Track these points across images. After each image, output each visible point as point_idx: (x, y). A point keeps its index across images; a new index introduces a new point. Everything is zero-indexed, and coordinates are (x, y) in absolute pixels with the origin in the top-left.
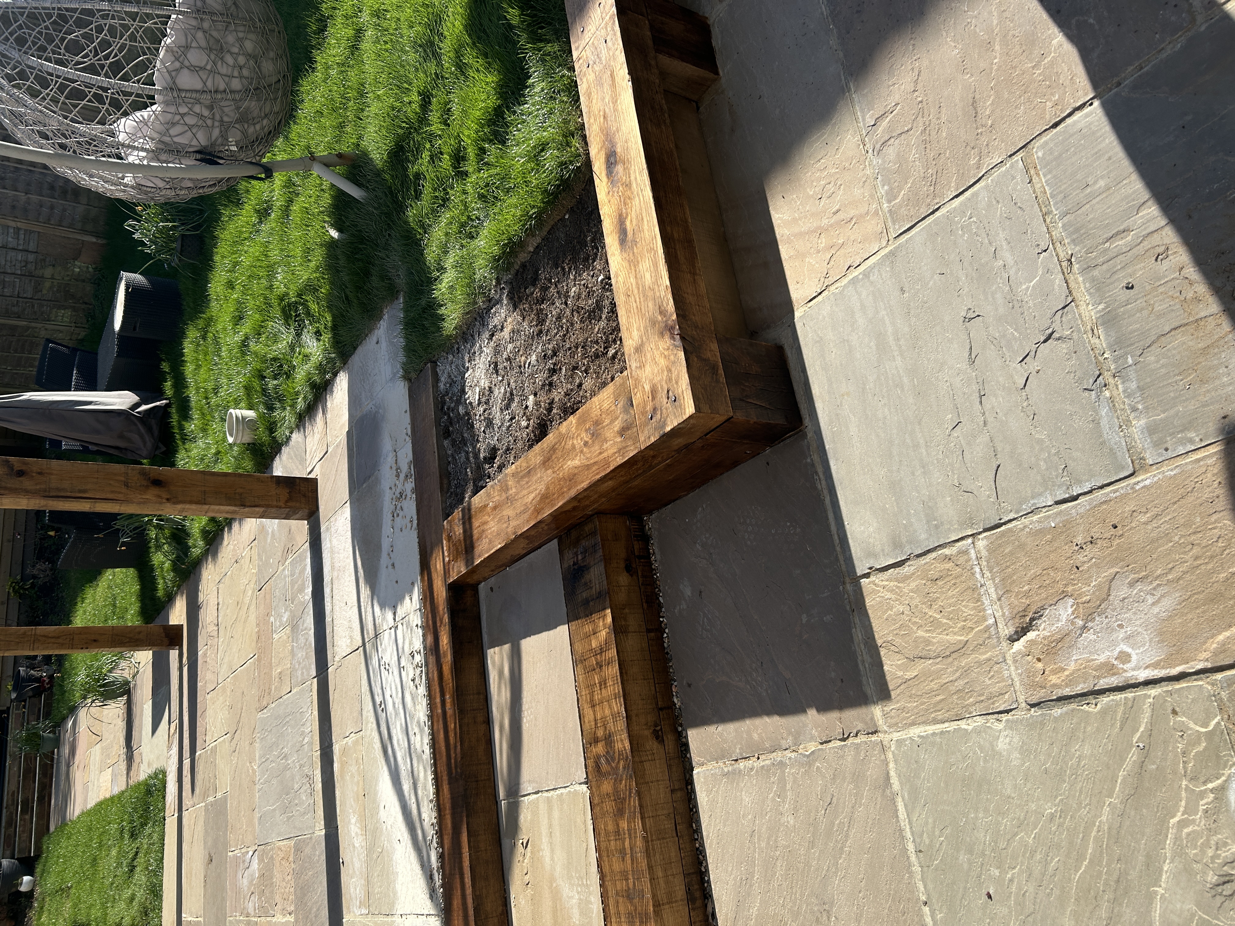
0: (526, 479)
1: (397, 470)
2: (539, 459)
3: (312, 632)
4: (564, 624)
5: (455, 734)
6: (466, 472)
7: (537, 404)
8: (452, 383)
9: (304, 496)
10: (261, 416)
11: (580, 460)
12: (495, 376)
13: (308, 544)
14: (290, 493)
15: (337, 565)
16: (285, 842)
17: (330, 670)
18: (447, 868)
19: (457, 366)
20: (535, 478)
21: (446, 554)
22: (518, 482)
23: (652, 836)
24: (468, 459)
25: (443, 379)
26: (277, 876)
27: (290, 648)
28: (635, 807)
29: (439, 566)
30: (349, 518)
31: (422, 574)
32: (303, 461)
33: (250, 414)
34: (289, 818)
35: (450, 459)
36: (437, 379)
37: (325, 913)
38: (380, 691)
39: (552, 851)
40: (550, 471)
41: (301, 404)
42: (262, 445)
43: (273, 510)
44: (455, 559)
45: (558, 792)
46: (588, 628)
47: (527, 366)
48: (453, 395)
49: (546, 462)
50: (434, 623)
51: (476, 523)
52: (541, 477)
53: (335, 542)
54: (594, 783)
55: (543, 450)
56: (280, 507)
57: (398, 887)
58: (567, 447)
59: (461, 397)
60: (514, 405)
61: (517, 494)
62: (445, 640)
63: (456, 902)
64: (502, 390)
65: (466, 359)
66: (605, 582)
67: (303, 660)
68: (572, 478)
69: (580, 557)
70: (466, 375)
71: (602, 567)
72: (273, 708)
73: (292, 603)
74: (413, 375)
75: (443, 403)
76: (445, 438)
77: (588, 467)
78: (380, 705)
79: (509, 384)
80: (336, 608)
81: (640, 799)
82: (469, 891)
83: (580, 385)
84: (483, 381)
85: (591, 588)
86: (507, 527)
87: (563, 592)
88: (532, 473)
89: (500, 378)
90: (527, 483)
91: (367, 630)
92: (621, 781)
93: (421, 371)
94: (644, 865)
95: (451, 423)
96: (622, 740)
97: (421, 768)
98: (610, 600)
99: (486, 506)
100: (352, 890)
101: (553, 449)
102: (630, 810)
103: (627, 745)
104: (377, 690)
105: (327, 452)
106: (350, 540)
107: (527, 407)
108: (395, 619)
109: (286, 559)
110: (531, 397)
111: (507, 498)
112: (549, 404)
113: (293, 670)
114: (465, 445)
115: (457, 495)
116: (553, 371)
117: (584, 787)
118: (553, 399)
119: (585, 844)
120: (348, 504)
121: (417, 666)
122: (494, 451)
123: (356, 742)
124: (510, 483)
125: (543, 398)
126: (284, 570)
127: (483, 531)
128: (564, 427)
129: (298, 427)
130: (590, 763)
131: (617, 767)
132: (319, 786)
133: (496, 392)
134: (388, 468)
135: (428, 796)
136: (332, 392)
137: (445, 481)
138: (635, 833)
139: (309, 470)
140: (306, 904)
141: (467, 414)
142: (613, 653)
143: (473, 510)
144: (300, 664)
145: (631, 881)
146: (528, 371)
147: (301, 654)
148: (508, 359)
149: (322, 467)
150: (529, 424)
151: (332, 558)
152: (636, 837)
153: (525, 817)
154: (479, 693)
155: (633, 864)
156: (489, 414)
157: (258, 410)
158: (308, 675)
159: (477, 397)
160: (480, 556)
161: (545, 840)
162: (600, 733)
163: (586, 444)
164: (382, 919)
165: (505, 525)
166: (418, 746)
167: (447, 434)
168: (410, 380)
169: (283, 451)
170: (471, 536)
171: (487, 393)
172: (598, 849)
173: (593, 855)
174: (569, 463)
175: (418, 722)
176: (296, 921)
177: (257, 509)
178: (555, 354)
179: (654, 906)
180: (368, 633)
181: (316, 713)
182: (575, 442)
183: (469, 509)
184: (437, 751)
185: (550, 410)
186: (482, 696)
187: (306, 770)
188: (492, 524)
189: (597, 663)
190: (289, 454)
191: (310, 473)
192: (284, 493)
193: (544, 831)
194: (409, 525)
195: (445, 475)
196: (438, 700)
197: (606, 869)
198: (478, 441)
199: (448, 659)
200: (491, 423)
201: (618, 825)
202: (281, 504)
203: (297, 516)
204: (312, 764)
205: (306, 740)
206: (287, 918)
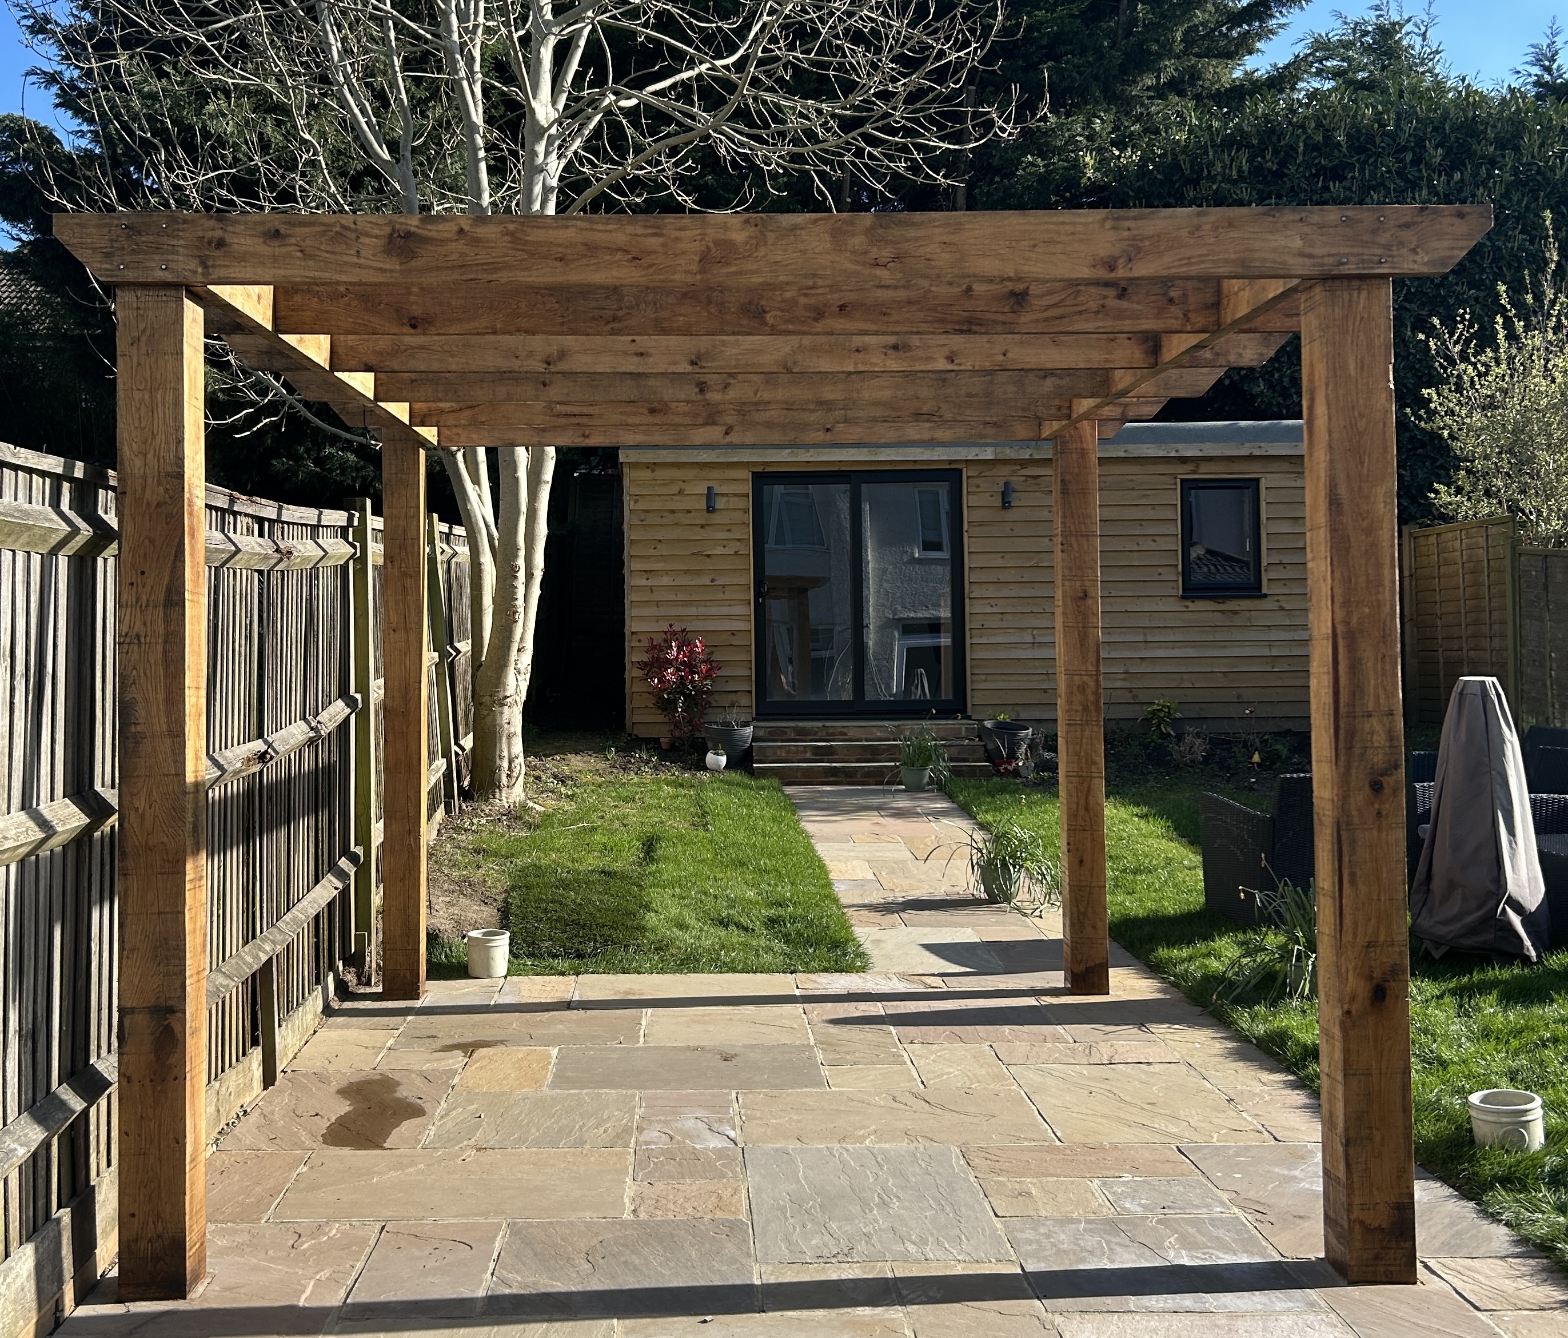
3: (1107, 1264)
9: (1377, 1257)
10: (1535, 1161)
13: (1278, 1258)
14: (1381, 1230)
15: (1239, 1323)
16: (745, 1202)
17: (1037, 1302)
26: (692, 1186)
27: (1075, 1215)
32: (1451, 1249)
33: (1537, 1137)
34: (783, 1209)
37: (631, 1283)
42: (1472, 1160)
43: (1343, 1197)
53: (1287, 1321)
56: (1349, 1211)
67: (1054, 1245)
72: (966, 1180)
73: (1159, 1221)
80: (1154, 1322)
105: (1474, 1306)
109: (1242, 1208)
113: (1036, 1222)
126: (1222, 1203)
129: (1523, 1241)
132: (833, 1274)
139: (1431, 1263)
140: (646, 1244)
144: (1048, 1236)
147: (1064, 1238)
149: (1444, 1295)
151: (1253, 1314)
157: (1546, 1153)
158: (1028, 1255)
169: (1464, 1203)
176: (623, 1224)
177: (1342, 1166)
181: (959, 1270)
187: (861, 1247)
190: (1461, 1219)
191: (1426, 1266)
192: (1380, 1218)
202: (1356, 1214)
203: (1334, 1241)
204: (871, 1260)
205: (913, 1249)
206: (629, 1207)
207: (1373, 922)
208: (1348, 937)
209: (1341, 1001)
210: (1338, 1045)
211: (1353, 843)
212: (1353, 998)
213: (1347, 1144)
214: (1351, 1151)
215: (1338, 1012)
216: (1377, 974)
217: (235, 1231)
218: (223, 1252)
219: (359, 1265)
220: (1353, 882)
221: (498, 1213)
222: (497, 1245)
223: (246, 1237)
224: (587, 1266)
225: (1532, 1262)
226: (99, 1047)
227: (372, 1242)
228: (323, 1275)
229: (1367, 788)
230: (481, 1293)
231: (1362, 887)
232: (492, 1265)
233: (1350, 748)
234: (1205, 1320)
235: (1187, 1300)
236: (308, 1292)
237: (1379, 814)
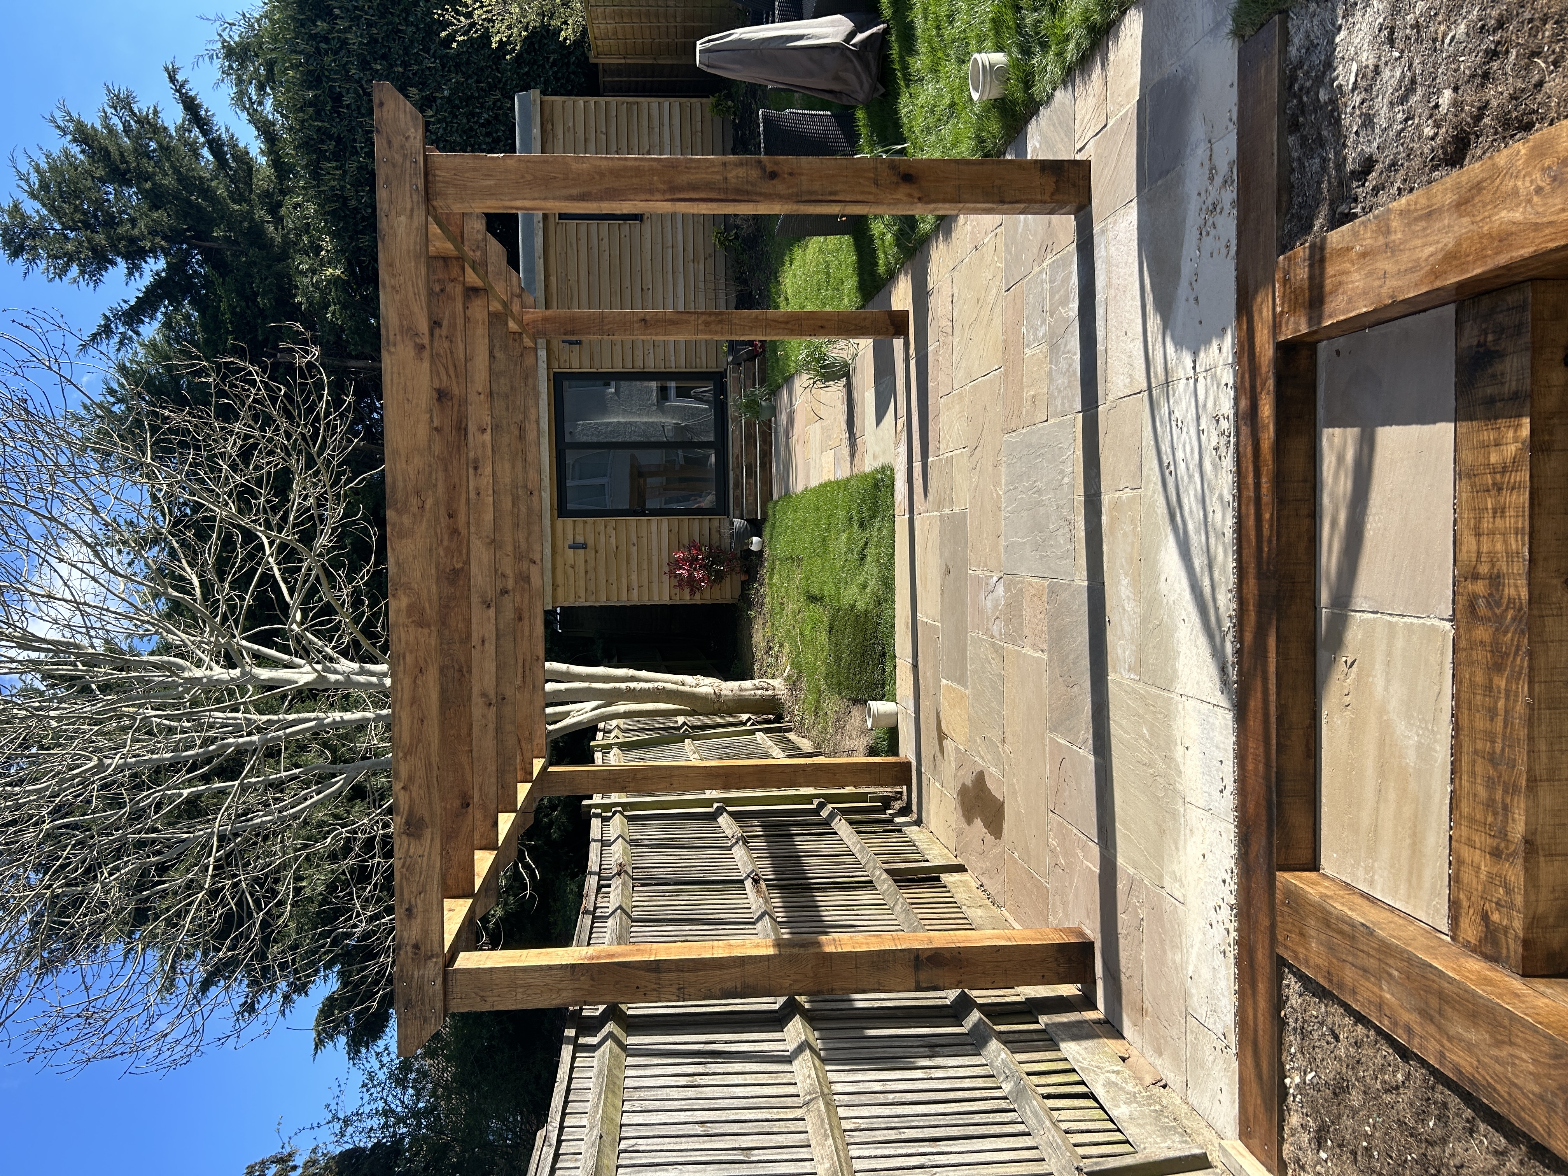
0: (1423, 224)
1: (1211, 170)
2: (1450, 198)
3: (1078, 357)
4: (1447, 420)
5: (1271, 526)
6: (1319, 189)
7: (1457, 104)
8: (1310, 48)
9: (1074, 185)
10: (1015, 64)
11: (1523, 213)
12: (1387, 48)
13: (1074, 245)
14: (1057, 182)
15: (1114, 281)
16: (1037, 580)
17: (1100, 408)
18: (1246, 666)
19: (1322, 22)
20: (1438, 225)
21: (1278, 301)
22: (1409, 225)
23: (1540, 703)
24: (1324, 169)
25: (1296, 40)
26: (1027, 612)
27: (1047, 370)
28: (1522, 668)
29: (1267, 313)
30: (1135, 223)
31: (1238, 318)
32: (1070, 132)
33: (999, 58)
34: (1042, 557)
35: (1295, 165)
36: (1286, 40)
37: (1086, 663)
38: (1169, 451)
39: (1388, 681)
40: (1466, 220)
41: (1071, 53)
42: (1014, 102)
43: (1037, 206)
44: (1293, 310)
45: (1405, 619)
46: (1489, 435)
47: (1447, 41)
48: (1311, 68)
49: (1462, 204)
50: (1253, 387)
51: (1330, 270)
52: (1449, 226)
53: (1112, 250)
54: (1463, 624)
55: (1458, 186)
56: (1045, 202)
57: (1179, 666)
58: (1503, 188)
59: (1324, 73)
60: (1414, 99)
61: (1404, 242)
62: (1266, 410)
63: (1255, 703)
64: (1398, 74)
65: (1340, 12)
66: (1528, 381)
67: (1065, 389)
68: (1504, 238)
69: (1490, 338)
70: (1337, 40)
71: (1526, 360)
72: (1024, 434)
73: (1052, 316)
74: (1248, 31)
75: (1293, 78)
76: (1291, 133)
77: (1537, 227)
78: (1168, 467)
79: (1410, 66)
80: (1112, 337)
81: (1530, 659)
82: (1273, 698)
83: (1540, 84)
84: (1365, 55)
85: (1503, 384)
86: (1381, 286)
87: (1454, 379)
88: (1434, 216)
89: (1397, 54)
90: (1424, 229)
91: (1156, 373)
92: (1506, 632)
93: (1262, 25)
94: (1523, 733)
95: (1303, 113)
96: (1516, 586)
97: (1220, 550)
98: (1532, 406)
99: (1349, 249)
100: (1119, 652)
101: (1478, 187)
102: (1512, 671)
103: (1524, 594)
104: (1165, 448)
105: (1106, 125)
106: (1136, 254)
107: (1437, 106)
108: (1194, 368)
109: (1043, 259)
110: (1448, 93)
111: (1387, 245)
112: (1479, 109)
113: (1051, 398)
114: (1322, 146)
115: (1300, 219)
116: (1492, 54)
117: (1447, 625)
118: (1487, 103)
119: (1436, 688)
120: (1134, 203)
121: (1223, 433)
122: (1368, 164)
123: (1132, 499)
124: (1394, 224)
125: (1469, 96)
126: (1041, 272)
127: (1340, 283)
128: (1502, 158)
129: (1064, 83)
130: (1462, 600)
131: (1503, 616)
132: (1082, 535)
133: (1386, 73)
134: (1198, 165)
135: (1227, 584)
136: (1117, 37)
137: (1285, 198)
138: (1517, 695)
139: (1077, 149)
140: (1062, 648)
141: (1333, 101)
142: (1523, 476)
143: (1328, 251)
144: (1059, 391)
145: (1498, 747)
146: (1448, 49)
147: (1061, 381)
148: (1417, 26)
149: (1097, 144)
150: (1436, 134)
151: (1108, 272)
152: (1516, 701)
153: (1354, 635)
154: (1305, 481)
155: (1505, 727)
156: (1370, 108)
157: (1009, 54)
158: (1071, 407)
159: (1352, 79)
160: (1330, 316)
161: (1379, 667)
162: (1484, 569)
163: (1539, 190)
164: (1156, 690)
165: (1377, 283)
166: (1218, 523)
167: (1294, 127)
168: (1243, 37)
169: (1041, 113)
170: (1321, 286)
171: (1371, 75)
172: (1455, 697)
173: (1447, 703)
174: (1504, 214)
175: (1221, 498)
176: (1050, 659)
177: (1018, 205)
178: (1501, 24)
179: (1528, 780)
180: (1156, 376)
181: (1080, 453)
182: (1520, 183)
183: (1322, 248)
184: (1244, 539)
185: (1478, 118)
186: (1308, 485)
187: (1065, 512)
188: (1356, 276)
189: (1494, 484)
190: (1050, 118)
191: (1080, 150)
192: (1049, 182)
193: (1380, 657)
194: (1224, 251)
195: (1286, 188)
196: (1250, 480)
197: (1464, 721)
198: (1345, 146)
199: (1268, 436)
200: (1371, 121)
201: (1491, 680)
202: (1047, 197)
203: (1064, 211)
204: (1073, 508)
205: (1066, 480)
206: (1038, 654)
207: (861, 181)
208: (871, 198)
209: (912, 203)
210: (940, 205)
211: (810, 193)
212: (910, 195)
213: (1003, 202)
214: (1007, 200)
215: (919, 205)
216: (895, 179)
217: (1054, 904)
218: (1066, 914)
219: (1075, 831)
220: (835, 193)
221: (1043, 738)
222: (1062, 742)
223: (1057, 898)
224: (1076, 688)
225: (1077, 81)
226: (940, 998)
227: (1061, 820)
228: (1080, 854)
229: (774, 182)
230: (1092, 758)
231: (839, 187)
232: (1074, 747)
233: (748, 193)
234: (1112, 303)
235: (1100, 312)
236: (1090, 865)
237: (791, 174)
